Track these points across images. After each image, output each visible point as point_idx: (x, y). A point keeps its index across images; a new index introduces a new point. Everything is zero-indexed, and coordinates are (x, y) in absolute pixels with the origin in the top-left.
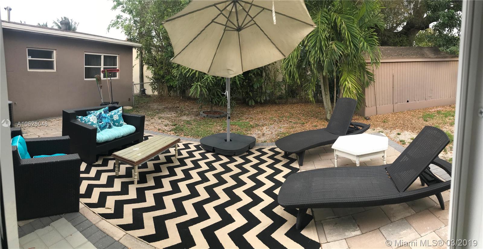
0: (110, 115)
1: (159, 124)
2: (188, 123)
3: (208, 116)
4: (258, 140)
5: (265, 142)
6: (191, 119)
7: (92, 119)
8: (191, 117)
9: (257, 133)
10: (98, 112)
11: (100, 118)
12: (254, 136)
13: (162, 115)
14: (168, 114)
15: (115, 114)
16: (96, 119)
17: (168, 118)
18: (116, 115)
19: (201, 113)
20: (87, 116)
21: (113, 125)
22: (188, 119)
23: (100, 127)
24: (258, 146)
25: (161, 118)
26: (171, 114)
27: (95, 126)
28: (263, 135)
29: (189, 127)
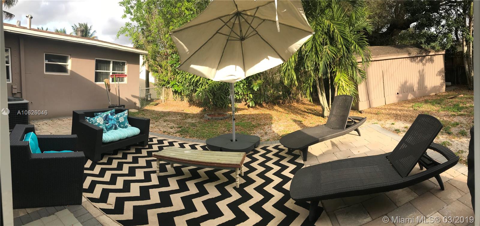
0: (116, 117)
1: (164, 126)
2: (193, 125)
3: (212, 118)
4: (261, 139)
5: (268, 140)
6: (196, 121)
7: (99, 120)
8: (196, 120)
9: (260, 132)
10: (105, 114)
11: (106, 119)
12: (258, 135)
13: (167, 118)
14: (173, 117)
15: (121, 116)
16: (103, 120)
17: (173, 121)
18: (121, 118)
19: (206, 115)
20: (94, 117)
21: (119, 127)
22: (194, 122)
23: (106, 128)
24: (262, 144)
25: (166, 121)
26: (177, 117)
27: (101, 127)
28: (266, 133)
29: (194, 128)
